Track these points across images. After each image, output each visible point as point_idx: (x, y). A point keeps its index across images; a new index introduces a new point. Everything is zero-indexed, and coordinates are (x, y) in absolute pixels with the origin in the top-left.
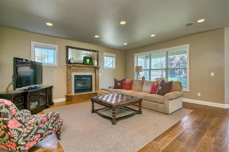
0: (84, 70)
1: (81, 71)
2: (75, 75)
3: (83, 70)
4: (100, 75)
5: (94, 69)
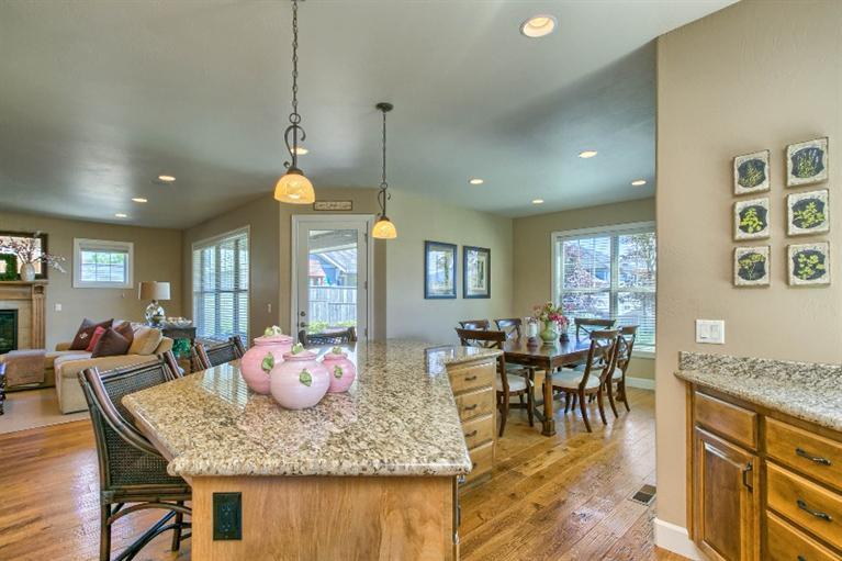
4: (59, 307)
5: (27, 290)
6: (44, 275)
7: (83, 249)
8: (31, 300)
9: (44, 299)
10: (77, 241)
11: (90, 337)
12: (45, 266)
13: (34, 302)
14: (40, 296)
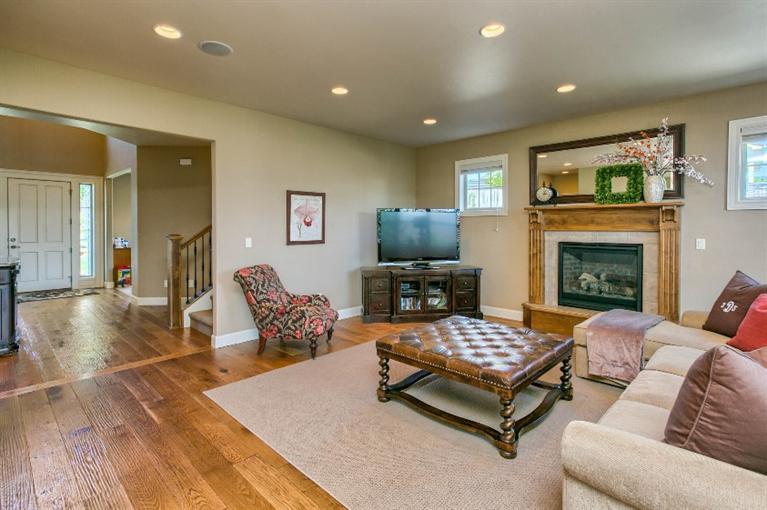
0: (598, 224)
1: (581, 227)
2: (561, 240)
3: (592, 222)
4: (701, 244)
5: (652, 215)
6: (679, 192)
7: (746, 137)
8: (659, 231)
9: (678, 229)
10: (735, 126)
11: (742, 311)
12: (679, 178)
13: (663, 233)
14: (671, 225)
